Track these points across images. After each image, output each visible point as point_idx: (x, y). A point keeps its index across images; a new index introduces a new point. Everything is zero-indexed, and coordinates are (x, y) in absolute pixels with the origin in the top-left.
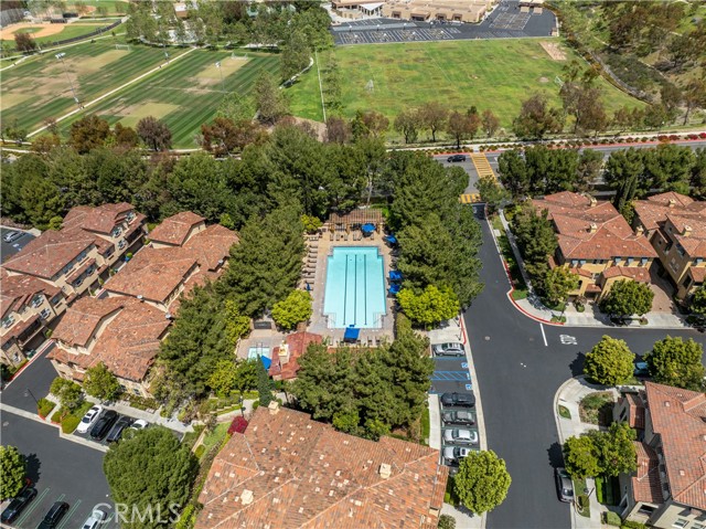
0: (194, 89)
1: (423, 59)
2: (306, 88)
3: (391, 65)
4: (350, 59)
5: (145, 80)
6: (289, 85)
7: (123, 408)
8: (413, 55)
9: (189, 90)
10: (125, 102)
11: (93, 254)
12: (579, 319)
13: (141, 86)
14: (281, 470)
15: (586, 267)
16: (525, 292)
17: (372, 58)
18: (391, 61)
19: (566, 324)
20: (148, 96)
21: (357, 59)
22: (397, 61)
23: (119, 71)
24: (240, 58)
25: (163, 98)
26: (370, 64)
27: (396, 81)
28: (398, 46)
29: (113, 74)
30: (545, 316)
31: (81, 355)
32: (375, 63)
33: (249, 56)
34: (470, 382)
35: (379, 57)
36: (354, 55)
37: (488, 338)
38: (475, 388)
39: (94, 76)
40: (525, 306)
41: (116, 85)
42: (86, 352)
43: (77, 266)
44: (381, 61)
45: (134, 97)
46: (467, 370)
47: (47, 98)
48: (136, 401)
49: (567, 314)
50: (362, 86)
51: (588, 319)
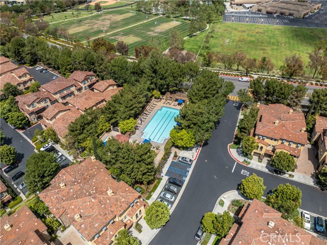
0: (151, 33)
1: (261, 33)
2: (197, 39)
3: (243, 34)
4: (225, 29)
5: (134, 27)
6: (191, 37)
7: (58, 147)
8: (257, 30)
9: (149, 33)
10: (122, 35)
11: (73, 89)
12: (257, 165)
13: (131, 29)
14: (79, 181)
15: (267, 140)
16: (238, 146)
17: (236, 29)
18: (245, 31)
19: (249, 166)
20: (131, 34)
21: (228, 29)
22: (247, 32)
23: (127, 22)
24: (177, 22)
25: (137, 35)
26: (234, 32)
27: (241, 41)
28: (253, 25)
29: (124, 23)
30: (241, 159)
31: (49, 123)
32: (236, 32)
33: (181, 22)
34: (186, 177)
35: (240, 29)
36: (228, 27)
37: (206, 161)
38: (187, 180)
39: (116, 23)
40: (233, 152)
41: (123, 27)
42: (51, 122)
43: (65, 92)
44: (239, 31)
45: (126, 33)
46: (188, 171)
47: (96, 29)
48: (62, 146)
49: (252, 161)
50: (224, 41)
51: (262, 166)
